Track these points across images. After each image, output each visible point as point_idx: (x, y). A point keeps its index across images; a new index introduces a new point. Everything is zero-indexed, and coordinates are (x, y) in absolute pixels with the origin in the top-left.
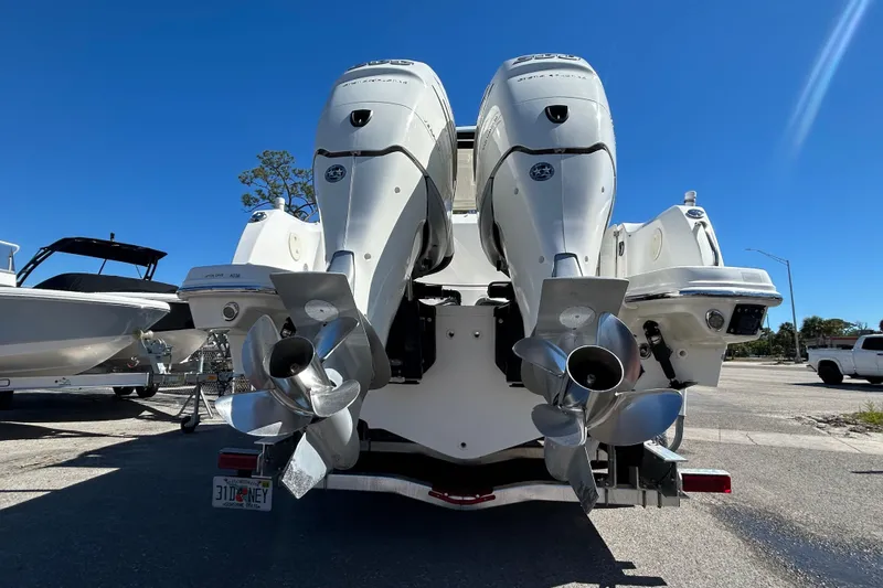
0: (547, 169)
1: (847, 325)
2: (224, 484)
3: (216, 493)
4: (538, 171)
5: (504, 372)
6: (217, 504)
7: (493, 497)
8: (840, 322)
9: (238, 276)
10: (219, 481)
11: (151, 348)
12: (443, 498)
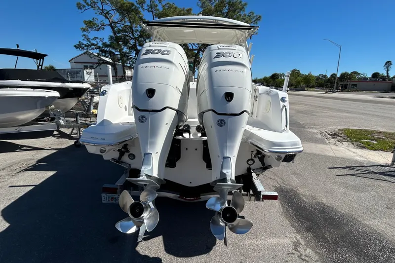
0: (223, 122)
1: (359, 74)
2: (106, 196)
3: (103, 198)
4: (220, 122)
5: (205, 162)
6: (103, 202)
7: (200, 199)
8: (355, 73)
9: (104, 139)
10: (103, 195)
11: (55, 113)
12: (183, 198)
